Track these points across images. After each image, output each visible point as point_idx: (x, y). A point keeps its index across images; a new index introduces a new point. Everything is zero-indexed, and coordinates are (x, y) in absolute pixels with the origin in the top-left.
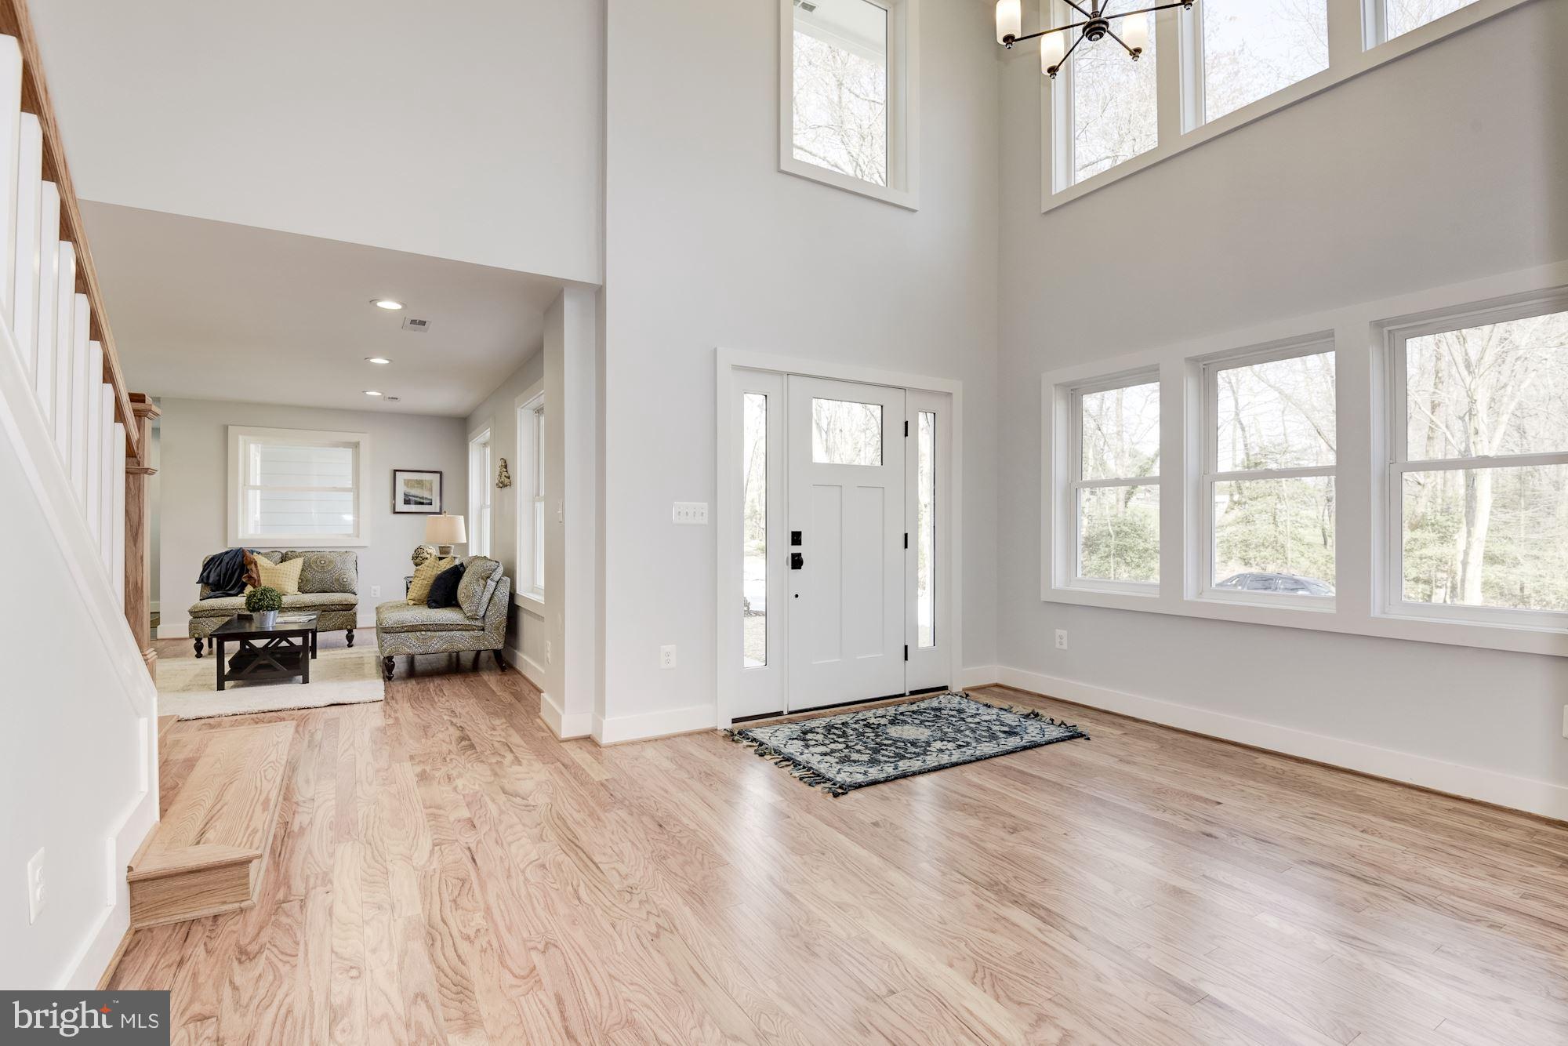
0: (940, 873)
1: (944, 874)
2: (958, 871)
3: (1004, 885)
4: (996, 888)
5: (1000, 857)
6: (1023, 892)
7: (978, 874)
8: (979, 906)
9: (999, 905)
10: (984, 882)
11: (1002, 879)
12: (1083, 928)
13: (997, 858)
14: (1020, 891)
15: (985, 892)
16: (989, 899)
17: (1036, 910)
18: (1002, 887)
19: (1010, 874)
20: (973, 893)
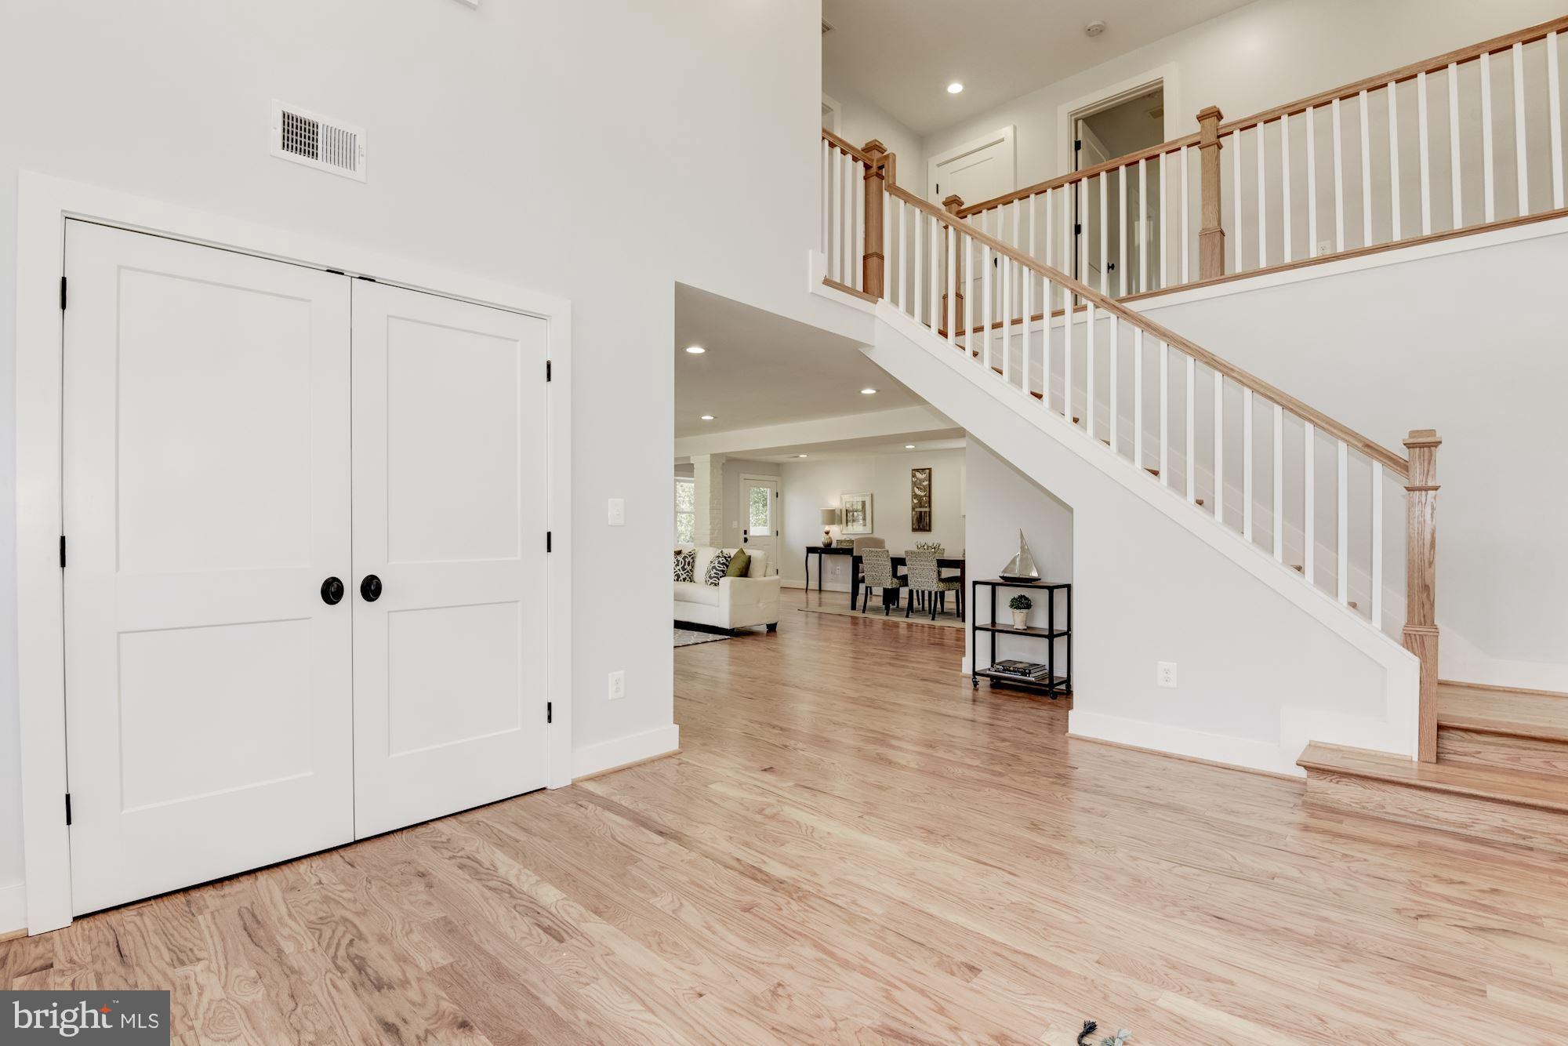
0: (858, 902)
1: (854, 902)
2: (840, 907)
3: (792, 899)
4: (800, 894)
5: (796, 936)
6: (774, 893)
7: (818, 908)
8: (815, 874)
9: (797, 877)
10: (813, 899)
11: (795, 906)
12: (728, 867)
13: (800, 934)
14: (778, 894)
15: (811, 889)
16: (805, 881)
17: (765, 877)
18: (795, 896)
19: (785, 912)
20: (822, 886)
